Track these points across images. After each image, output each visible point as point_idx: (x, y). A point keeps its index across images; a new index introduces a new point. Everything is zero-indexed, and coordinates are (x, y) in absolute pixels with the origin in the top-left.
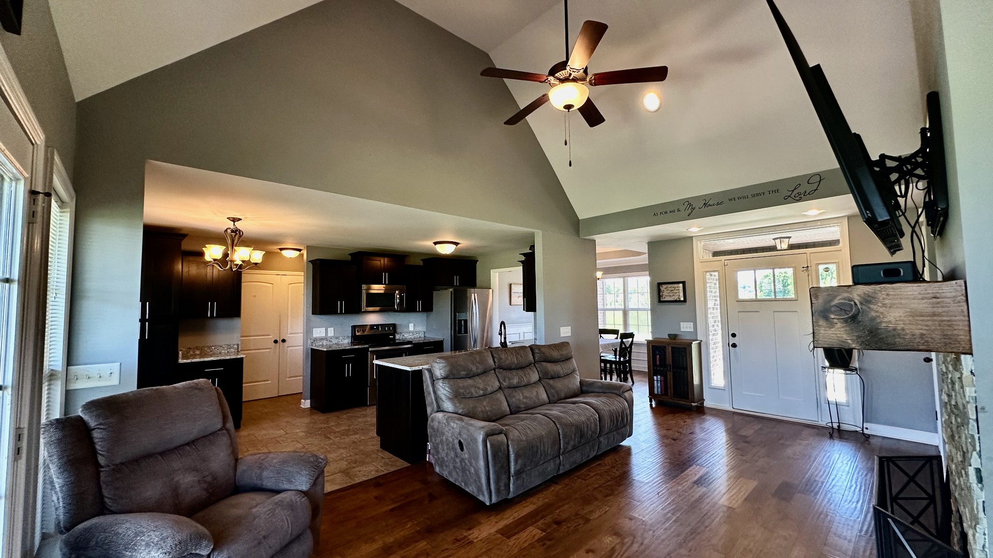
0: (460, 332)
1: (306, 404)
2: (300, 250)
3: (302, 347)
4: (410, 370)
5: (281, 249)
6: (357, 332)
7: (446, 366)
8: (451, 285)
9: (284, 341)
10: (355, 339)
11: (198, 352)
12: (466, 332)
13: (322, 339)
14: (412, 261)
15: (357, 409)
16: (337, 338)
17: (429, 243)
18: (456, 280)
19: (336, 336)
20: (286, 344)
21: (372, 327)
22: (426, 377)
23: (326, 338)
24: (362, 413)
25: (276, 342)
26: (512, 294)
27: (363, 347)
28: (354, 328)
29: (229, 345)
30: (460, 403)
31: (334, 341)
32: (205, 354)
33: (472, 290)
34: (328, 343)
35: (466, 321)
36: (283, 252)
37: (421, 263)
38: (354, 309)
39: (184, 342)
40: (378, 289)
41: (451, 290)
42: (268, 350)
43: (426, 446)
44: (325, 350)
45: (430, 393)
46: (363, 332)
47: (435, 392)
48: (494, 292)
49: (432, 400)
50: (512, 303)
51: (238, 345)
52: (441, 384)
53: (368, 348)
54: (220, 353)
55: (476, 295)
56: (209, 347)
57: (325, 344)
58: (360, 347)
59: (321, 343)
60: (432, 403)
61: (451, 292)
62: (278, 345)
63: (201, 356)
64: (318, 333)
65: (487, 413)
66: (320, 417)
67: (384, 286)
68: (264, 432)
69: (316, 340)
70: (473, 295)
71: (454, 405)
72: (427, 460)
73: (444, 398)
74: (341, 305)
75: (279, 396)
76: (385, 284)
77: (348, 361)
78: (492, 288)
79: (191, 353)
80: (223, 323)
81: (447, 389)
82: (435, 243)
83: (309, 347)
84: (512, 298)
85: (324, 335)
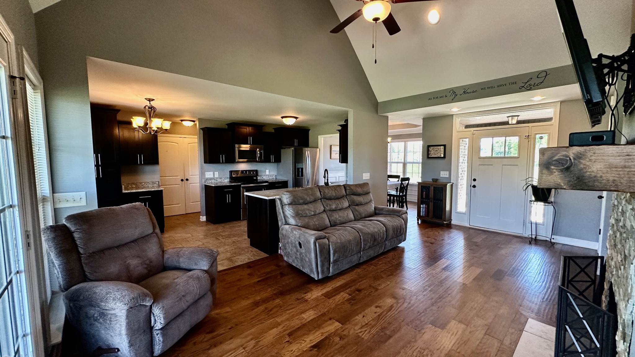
0: (298, 176)
1: (203, 218)
2: (194, 121)
3: (199, 184)
4: (268, 199)
6: (233, 175)
7: (290, 197)
8: (293, 145)
9: (187, 180)
10: (232, 179)
11: (134, 186)
12: (302, 175)
13: (211, 179)
14: (267, 130)
15: (235, 222)
16: (221, 178)
17: (278, 118)
18: (296, 142)
20: (189, 182)
21: (242, 171)
22: (278, 204)
23: (214, 178)
24: (238, 224)
25: (182, 180)
26: (332, 151)
27: (237, 184)
28: (231, 172)
29: (153, 182)
30: (300, 219)
31: (219, 180)
32: (139, 187)
33: (307, 149)
34: (215, 181)
35: (302, 169)
36: (183, 122)
37: (273, 131)
38: (231, 160)
39: (125, 180)
40: (245, 147)
41: (293, 148)
42: (178, 185)
43: (278, 245)
44: (214, 186)
45: (280, 213)
46: (237, 175)
47: (283, 213)
48: (320, 151)
49: (281, 216)
50: (332, 158)
51: (159, 182)
52: (287, 208)
53: (240, 185)
54: (148, 187)
55: (309, 152)
56: (141, 183)
57: (213, 182)
58: (235, 184)
59: (211, 182)
60: (282, 219)
61: (293, 150)
62: (183, 182)
63: (136, 189)
64: (209, 175)
65: (316, 226)
66: (212, 227)
67: (249, 145)
68: (179, 235)
69: (207, 179)
70: (307, 152)
71: (296, 221)
72: (279, 253)
73: (289, 216)
74: (222, 158)
75: (186, 214)
76: (250, 144)
77: (228, 193)
78: (319, 147)
79: (130, 186)
80: (148, 168)
81: (291, 211)
82: (282, 117)
83: (203, 184)
84: (332, 154)
85: (212, 176)
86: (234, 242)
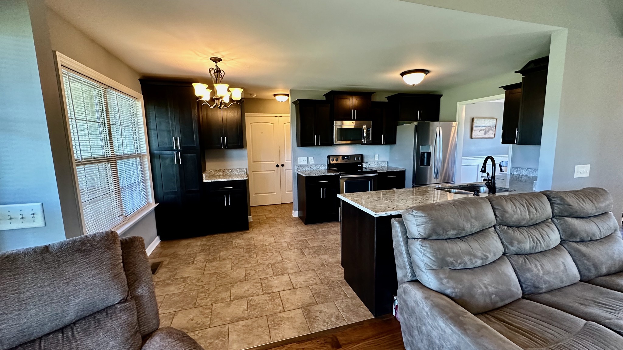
0: (422, 163)
1: (296, 214)
2: (288, 95)
3: (291, 171)
4: (375, 216)
5: (275, 95)
6: (331, 161)
7: (426, 222)
8: (416, 120)
9: (283, 165)
10: (330, 166)
11: (221, 173)
12: (429, 163)
13: (304, 166)
14: (378, 99)
15: (330, 224)
16: (316, 165)
17: (395, 76)
18: (420, 114)
19: (316, 164)
20: (284, 168)
21: (344, 157)
22: (396, 232)
23: (308, 165)
25: (278, 166)
26: (474, 127)
27: (335, 174)
28: (329, 157)
29: (240, 169)
30: (449, 278)
31: (314, 168)
32: (226, 175)
33: (436, 123)
34: (310, 169)
35: (429, 154)
36: (277, 97)
37: (387, 101)
38: (328, 142)
39: (211, 166)
40: (349, 124)
41: (415, 123)
42: (273, 172)
43: (392, 300)
44: (305, 176)
45: (401, 254)
46: (336, 161)
47: (408, 254)
48: (460, 125)
49: (404, 263)
50: (473, 137)
51: (246, 169)
52: (419, 247)
53: (339, 176)
54: (236, 174)
55: (441, 128)
56: (228, 170)
57: (307, 170)
58: (332, 174)
59: (304, 169)
60: (405, 267)
61: (416, 126)
62: (279, 168)
63: (224, 176)
64: (302, 161)
65: (490, 297)
66: (303, 228)
67: (354, 122)
69: (300, 166)
70: (438, 128)
71: (440, 280)
72: (394, 314)
73: (422, 265)
74: (317, 138)
75: (282, 204)
76: (354, 120)
77: (323, 185)
78: (457, 120)
79: (217, 174)
80: (235, 152)
81: (428, 255)
82: (403, 74)
83: (296, 172)
84: (474, 132)
85: (306, 163)
86: (323, 265)
